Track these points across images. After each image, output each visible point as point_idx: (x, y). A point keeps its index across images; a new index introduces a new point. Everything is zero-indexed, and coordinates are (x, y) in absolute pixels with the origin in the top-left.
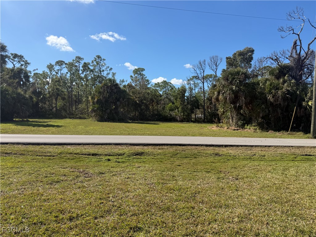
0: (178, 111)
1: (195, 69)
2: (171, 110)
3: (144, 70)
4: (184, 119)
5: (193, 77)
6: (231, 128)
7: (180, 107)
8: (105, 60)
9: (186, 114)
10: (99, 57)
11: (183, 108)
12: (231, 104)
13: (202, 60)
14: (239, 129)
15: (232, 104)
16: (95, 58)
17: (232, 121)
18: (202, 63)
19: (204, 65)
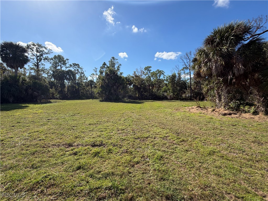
0: (170, 92)
1: (183, 60)
2: (165, 91)
3: (151, 67)
4: (174, 97)
5: (184, 68)
6: (217, 110)
7: (171, 89)
8: (117, 59)
9: (176, 94)
10: (113, 58)
11: (173, 90)
12: (217, 77)
13: (188, 52)
14: (232, 112)
15: (219, 77)
16: (111, 59)
17: (220, 100)
18: (188, 55)
19: (190, 56)
